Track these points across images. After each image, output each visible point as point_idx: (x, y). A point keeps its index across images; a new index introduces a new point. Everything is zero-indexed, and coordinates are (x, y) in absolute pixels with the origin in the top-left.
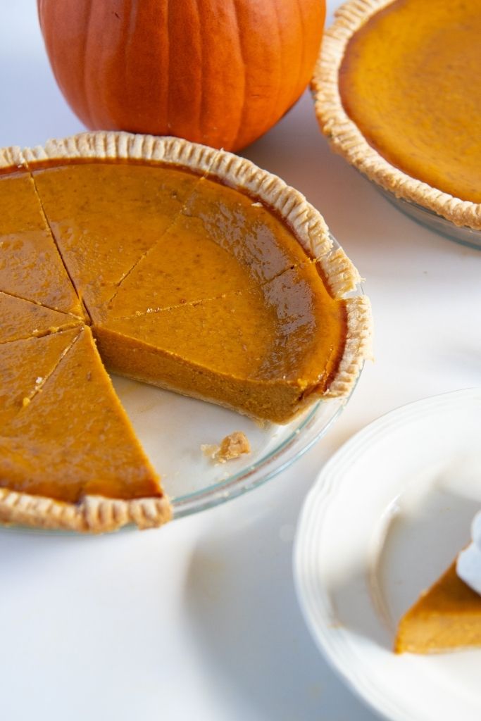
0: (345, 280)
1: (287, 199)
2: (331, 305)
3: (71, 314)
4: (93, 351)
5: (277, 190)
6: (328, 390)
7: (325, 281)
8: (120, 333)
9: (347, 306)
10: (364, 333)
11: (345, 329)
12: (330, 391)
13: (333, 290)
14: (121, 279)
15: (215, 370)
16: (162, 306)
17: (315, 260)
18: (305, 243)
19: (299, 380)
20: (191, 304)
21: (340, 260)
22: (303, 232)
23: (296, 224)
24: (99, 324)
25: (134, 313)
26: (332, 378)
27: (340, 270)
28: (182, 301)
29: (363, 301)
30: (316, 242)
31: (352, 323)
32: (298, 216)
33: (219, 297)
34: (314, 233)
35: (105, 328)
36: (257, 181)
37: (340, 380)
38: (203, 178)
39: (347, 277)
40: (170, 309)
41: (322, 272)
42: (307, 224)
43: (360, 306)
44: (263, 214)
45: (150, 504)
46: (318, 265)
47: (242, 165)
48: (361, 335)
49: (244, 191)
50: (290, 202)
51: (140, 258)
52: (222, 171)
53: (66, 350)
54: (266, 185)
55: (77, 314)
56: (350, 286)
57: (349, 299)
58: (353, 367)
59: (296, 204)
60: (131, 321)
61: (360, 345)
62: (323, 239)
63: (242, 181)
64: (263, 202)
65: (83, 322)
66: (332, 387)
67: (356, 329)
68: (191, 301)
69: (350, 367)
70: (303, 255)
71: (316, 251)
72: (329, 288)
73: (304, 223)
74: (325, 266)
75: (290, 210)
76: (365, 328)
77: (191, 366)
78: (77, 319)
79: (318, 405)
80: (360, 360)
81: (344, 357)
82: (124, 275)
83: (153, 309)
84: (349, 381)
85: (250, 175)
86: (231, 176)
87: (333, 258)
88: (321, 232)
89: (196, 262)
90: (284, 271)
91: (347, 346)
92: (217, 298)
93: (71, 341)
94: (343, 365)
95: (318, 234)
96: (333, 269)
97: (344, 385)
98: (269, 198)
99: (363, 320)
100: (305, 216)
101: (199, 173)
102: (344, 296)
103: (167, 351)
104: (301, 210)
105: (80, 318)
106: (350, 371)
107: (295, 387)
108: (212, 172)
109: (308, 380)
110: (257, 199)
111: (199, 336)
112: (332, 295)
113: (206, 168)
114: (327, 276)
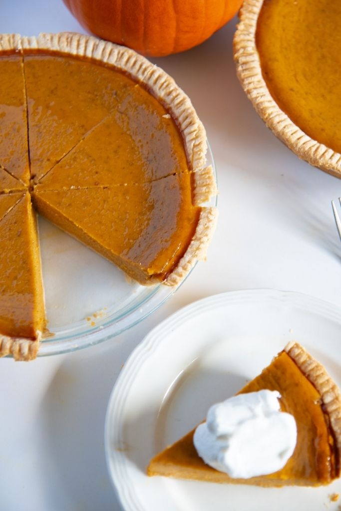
0: (206, 192)
1: (187, 117)
2: (191, 209)
3: (21, 180)
4: (26, 211)
5: (182, 108)
6: (166, 280)
7: (193, 189)
8: (48, 203)
9: (201, 213)
10: (204, 239)
11: (193, 232)
12: (167, 281)
13: (196, 198)
14: (62, 157)
15: (102, 244)
16: (82, 185)
17: (191, 172)
18: (189, 155)
19: (149, 269)
20: (102, 187)
21: (207, 176)
22: (190, 146)
23: (188, 139)
24: (36, 192)
25: (62, 187)
26: (171, 271)
27: (205, 184)
28: (96, 184)
29: (212, 213)
30: (196, 157)
31: (200, 228)
32: (191, 133)
33: (122, 185)
34: (196, 150)
35: (39, 197)
36: (171, 97)
37: (176, 274)
38: (137, 86)
39: (207, 190)
40: (87, 188)
41: (193, 181)
42: (194, 142)
43: (209, 215)
44: (168, 125)
46: (193, 175)
47: (165, 82)
48: (202, 240)
49: (162, 102)
50: (188, 121)
51: (79, 141)
52: (151, 83)
53: (10, 209)
54: (177, 101)
55: (25, 181)
56: (206, 199)
57: (205, 208)
58: (187, 266)
59: (191, 124)
60: (58, 194)
61: (198, 249)
62: (200, 156)
63: (162, 94)
64: (172, 114)
65: (27, 189)
66: (169, 278)
67: (201, 234)
68: (103, 184)
69: (185, 265)
70: (185, 166)
71: (194, 164)
72: (193, 196)
73: (192, 140)
74: (197, 178)
75: (187, 127)
76: (207, 235)
77: (89, 236)
78: (23, 185)
79: (158, 288)
80: (194, 261)
81: (185, 255)
82: (64, 154)
83: (75, 187)
84: (181, 276)
85: (168, 91)
86: (156, 88)
87: (203, 173)
88: (200, 150)
89: (116, 152)
90: (169, 175)
91: (190, 246)
92: (121, 185)
93: (15, 202)
94: (183, 262)
95: (198, 151)
96: (201, 182)
97: (176, 279)
98: (177, 112)
99: (208, 228)
100: (194, 135)
101: (136, 81)
102: (202, 205)
103: (75, 223)
104: (192, 129)
105: (25, 185)
106: (184, 268)
107: (145, 273)
108: (145, 82)
109: (155, 270)
110: (168, 111)
111: (99, 214)
112: (193, 202)
113: (141, 78)
114: (195, 185)
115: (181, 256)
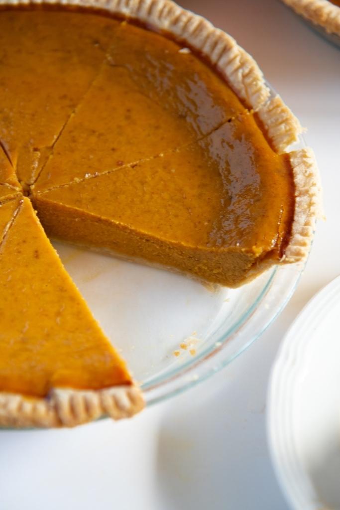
0: (286, 131)
1: (215, 44)
2: (275, 159)
3: (8, 184)
4: (36, 224)
5: (205, 33)
6: (284, 256)
7: (265, 133)
8: (61, 204)
9: (292, 160)
10: (313, 190)
11: (292, 186)
12: (286, 257)
13: (274, 143)
14: (54, 141)
15: (163, 239)
16: (99, 170)
17: (252, 111)
18: (240, 91)
19: (254, 247)
20: (129, 165)
21: (279, 110)
22: (237, 79)
23: (228, 71)
24: (38, 194)
25: (72, 179)
26: (286, 242)
27: (280, 120)
28: (119, 164)
29: (307, 154)
30: (252, 90)
31: (299, 179)
32: (231, 62)
33: (157, 156)
34: (248, 81)
35: (45, 199)
36: (181, 24)
37: (295, 244)
38: (124, 24)
39: (288, 128)
40: (109, 173)
41: (261, 124)
42: (240, 71)
43: (305, 159)
44: (192, 61)
45: (121, 393)
46: (256, 116)
47: (165, 7)
48: (310, 193)
49: (169, 36)
50: (220, 47)
51: (69, 116)
52: (143, 15)
53: (8, 226)
54: (192, 27)
55: (14, 185)
56: (292, 139)
57: (293, 152)
58: (307, 229)
59: (226, 49)
60: (71, 189)
61: (310, 204)
62: (258, 87)
63: (166, 24)
64: (190, 47)
65: (21, 194)
66: (288, 253)
67: (304, 186)
68: (129, 162)
69: (303, 229)
70: (239, 105)
71: (252, 101)
72: (270, 141)
73: (237, 70)
74: (264, 117)
75: (220, 56)
76: (314, 185)
77: (138, 234)
78: (14, 190)
79: (275, 271)
80: (313, 220)
81: (296, 218)
82: (55, 137)
83: (92, 174)
84: (304, 244)
85: (173, 17)
86: (154, 20)
87: (271, 107)
88: (256, 79)
89: (128, 118)
90: (221, 125)
91: (297, 205)
92: (155, 157)
93: (12, 215)
94: (296, 227)
95: (253, 81)
96: (273, 120)
97: (300, 250)
98: (196, 42)
99: (310, 175)
100: (237, 63)
101: (118, 17)
102: (288, 149)
103: (113, 221)
104: (232, 56)
105: (17, 189)
106: (304, 233)
107: (249, 255)
108: (134, 16)
109: (263, 247)
110: (183, 44)
111: (142, 202)
112: (274, 149)
113: (126, 11)
114: (266, 127)
115: (290, 221)
